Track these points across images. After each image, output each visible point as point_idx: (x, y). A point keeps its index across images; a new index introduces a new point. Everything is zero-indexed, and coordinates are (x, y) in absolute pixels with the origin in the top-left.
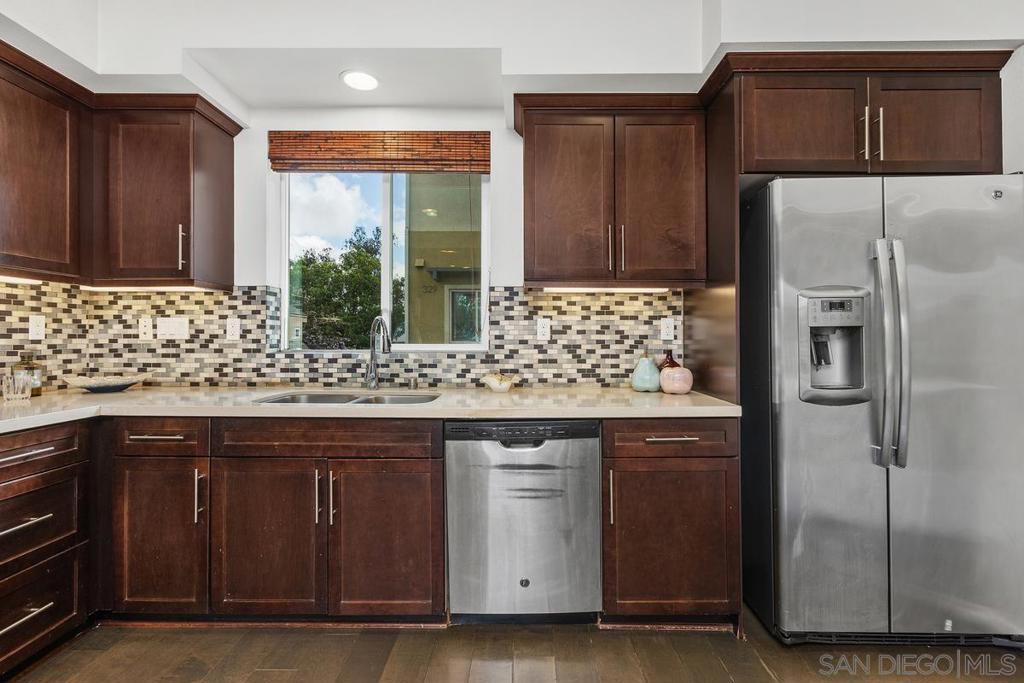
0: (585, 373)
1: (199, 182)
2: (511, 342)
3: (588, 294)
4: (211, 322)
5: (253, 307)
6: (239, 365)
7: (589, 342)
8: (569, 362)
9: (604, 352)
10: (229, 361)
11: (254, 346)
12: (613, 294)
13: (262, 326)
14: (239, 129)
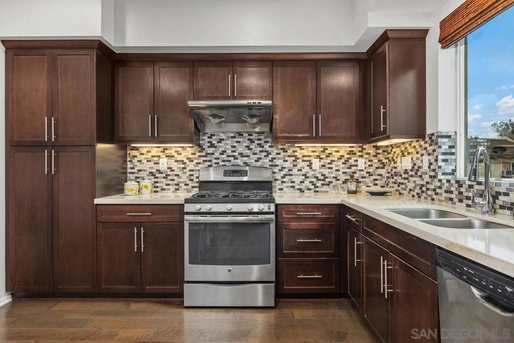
4: (418, 159)
5: (433, 147)
6: (428, 186)
10: (424, 183)
11: (434, 174)
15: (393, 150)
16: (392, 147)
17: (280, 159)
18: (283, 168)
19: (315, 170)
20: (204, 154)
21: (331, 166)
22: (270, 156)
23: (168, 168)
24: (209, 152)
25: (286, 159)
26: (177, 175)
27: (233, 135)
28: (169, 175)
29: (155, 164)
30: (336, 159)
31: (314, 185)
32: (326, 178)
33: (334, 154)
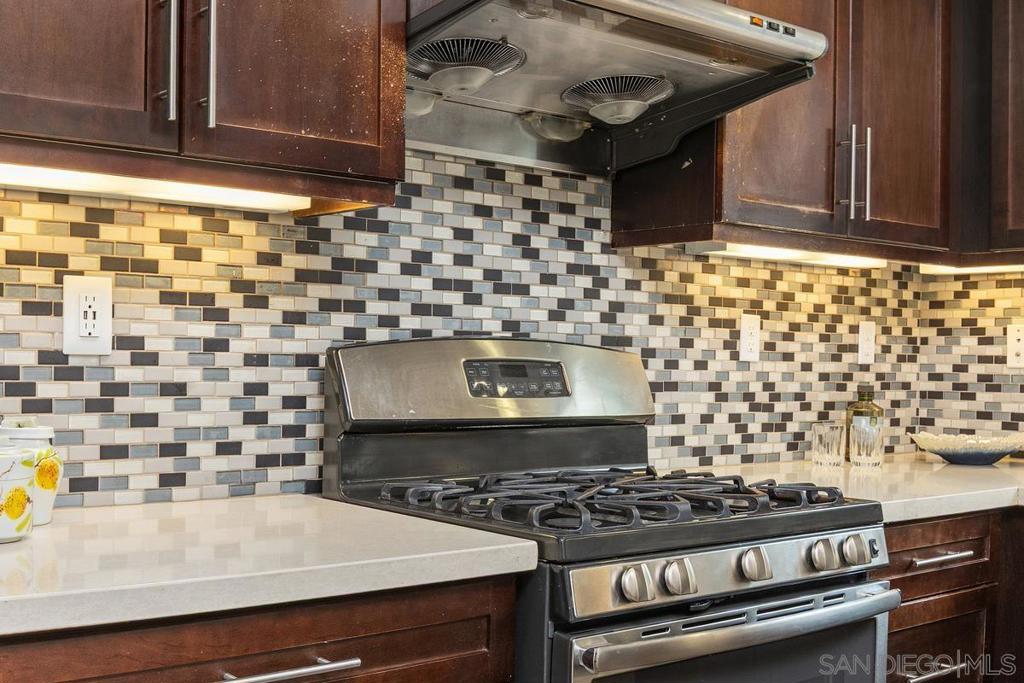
15: (976, 295)
16: (969, 283)
17: (639, 308)
18: (648, 353)
19: (746, 366)
20: (322, 263)
21: (789, 347)
22: (607, 295)
23: (121, 342)
24: (351, 252)
26: (176, 390)
27: (459, 170)
28: (122, 389)
29: (29, 308)
30: (802, 318)
31: (741, 429)
32: (776, 397)
33: (800, 297)
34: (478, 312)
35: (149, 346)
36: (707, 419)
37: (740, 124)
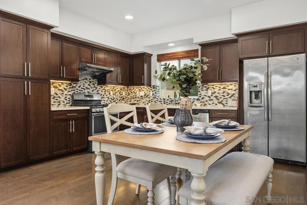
0: (219, 103)
1: (146, 66)
2: (203, 96)
3: (220, 84)
4: (147, 92)
5: (154, 89)
6: (152, 101)
7: (220, 95)
8: (215, 100)
9: (224, 98)
10: (150, 100)
11: (154, 97)
12: (226, 84)
13: (156, 93)
14: (152, 55)
15: (134, 89)
16: (134, 88)
17: (100, 90)
18: (101, 95)
19: (111, 96)
20: (71, 87)
21: (116, 94)
22: (97, 89)
23: (55, 93)
24: (74, 86)
25: (103, 91)
26: (59, 97)
27: (83, 79)
28: (55, 97)
30: (117, 91)
31: (111, 102)
32: (114, 99)
33: (117, 89)
34: (85, 91)
35: (57, 94)
36: (107, 101)
37: (108, 75)
